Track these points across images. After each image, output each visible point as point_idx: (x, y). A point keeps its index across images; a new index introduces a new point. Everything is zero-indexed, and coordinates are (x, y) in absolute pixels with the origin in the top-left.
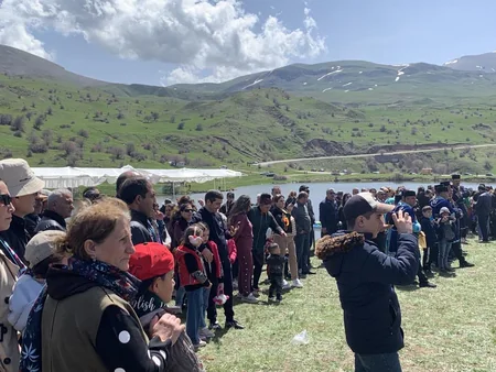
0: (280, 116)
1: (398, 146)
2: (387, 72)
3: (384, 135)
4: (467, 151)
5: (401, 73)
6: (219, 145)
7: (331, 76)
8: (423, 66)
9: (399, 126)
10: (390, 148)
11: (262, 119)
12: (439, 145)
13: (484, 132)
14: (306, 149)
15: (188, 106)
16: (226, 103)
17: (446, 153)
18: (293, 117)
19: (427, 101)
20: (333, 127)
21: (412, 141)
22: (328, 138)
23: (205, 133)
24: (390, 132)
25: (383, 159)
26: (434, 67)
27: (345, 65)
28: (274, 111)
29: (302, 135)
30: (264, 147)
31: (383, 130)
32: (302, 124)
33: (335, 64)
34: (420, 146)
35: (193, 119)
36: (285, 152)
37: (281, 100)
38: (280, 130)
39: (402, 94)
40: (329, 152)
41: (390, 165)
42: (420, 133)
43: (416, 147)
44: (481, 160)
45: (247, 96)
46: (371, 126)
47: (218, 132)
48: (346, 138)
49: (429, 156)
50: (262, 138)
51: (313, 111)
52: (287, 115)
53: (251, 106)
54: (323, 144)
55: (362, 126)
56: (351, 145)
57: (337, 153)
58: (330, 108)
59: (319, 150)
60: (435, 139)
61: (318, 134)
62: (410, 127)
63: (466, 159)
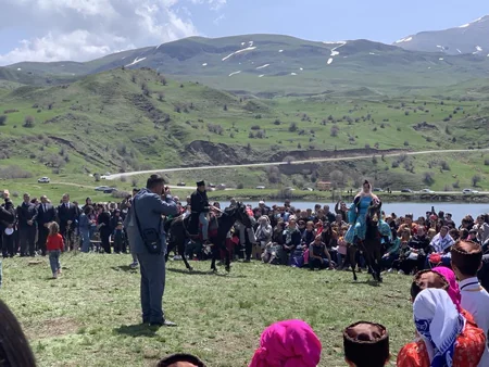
0: (149, 108)
1: (312, 152)
2: (316, 51)
3: (294, 136)
4: (403, 159)
5: (334, 53)
6: (55, 149)
7: (240, 56)
8: (364, 45)
9: (315, 124)
10: (300, 154)
11: (123, 112)
12: (367, 150)
13: (429, 134)
14: (183, 155)
15: (19, 92)
16: (72, 90)
17: (375, 161)
18: (167, 110)
19: (364, 91)
20: (225, 125)
21: (332, 144)
22: (215, 140)
23: (37, 130)
24: (302, 133)
25: (290, 170)
26: (379, 46)
27: (261, 40)
28: (143, 102)
29: (179, 134)
30: (123, 152)
31: (293, 129)
32: (181, 120)
33: (247, 39)
34: (342, 152)
35: (25, 110)
36: (153, 160)
37: (153, 86)
38: (148, 128)
39: (333, 83)
40: (217, 160)
41: (299, 178)
42: (342, 135)
43: (336, 153)
44: (420, 172)
45: (103, 79)
46: (277, 123)
47: (56, 130)
48: (242, 139)
49: (352, 165)
50: (122, 140)
51: (196, 101)
52: (160, 106)
53: (109, 94)
54: (207, 147)
55: (265, 124)
56: (248, 149)
58: (221, 99)
59: (202, 156)
60: (361, 143)
61: (202, 134)
62: (330, 125)
63: (401, 170)
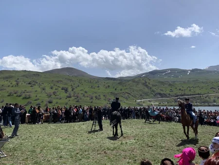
0: (147, 86)
1: (185, 95)
2: (185, 71)
3: (180, 91)
4: (208, 96)
5: (189, 72)
6: (127, 95)
7: (167, 74)
8: (196, 70)
9: (185, 88)
10: (182, 95)
11: (141, 87)
12: (199, 94)
13: (214, 90)
14: (154, 96)
15: (119, 83)
16: (130, 82)
17: (200, 97)
18: (150, 86)
19: (197, 80)
20: (164, 89)
21: (190, 93)
22: (162, 92)
23: (123, 91)
24: (182, 90)
26: (200, 70)
27: (171, 70)
28: (145, 84)
29: (153, 91)
30: (141, 95)
31: (180, 90)
32: (154, 88)
33: (168, 70)
34: (192, 95)
35: (120, 87)
36: (148, 97)
37: (147, 81)
38: (146, 90)
39: (189, 78)
40: (162, 97)
42: (192, 91)
43: (191, 95)
44: (212, 99)
45: (136, 80)
46: (176, 88)
47: (127, 91)
48: (168, 92)
49: (195, 98)
50: (141, 93)
51: (157, 84)
52: (149, 85)
53: (138, 83)
54: (160, 94)
55: (173, 89)
56: (169, 94)
57: (165, 97)
58: (162, 83)
59: (159, 96)
60: (197, 92)
61: (159, 91)
62: (189, 88)
63: (207, 99)
